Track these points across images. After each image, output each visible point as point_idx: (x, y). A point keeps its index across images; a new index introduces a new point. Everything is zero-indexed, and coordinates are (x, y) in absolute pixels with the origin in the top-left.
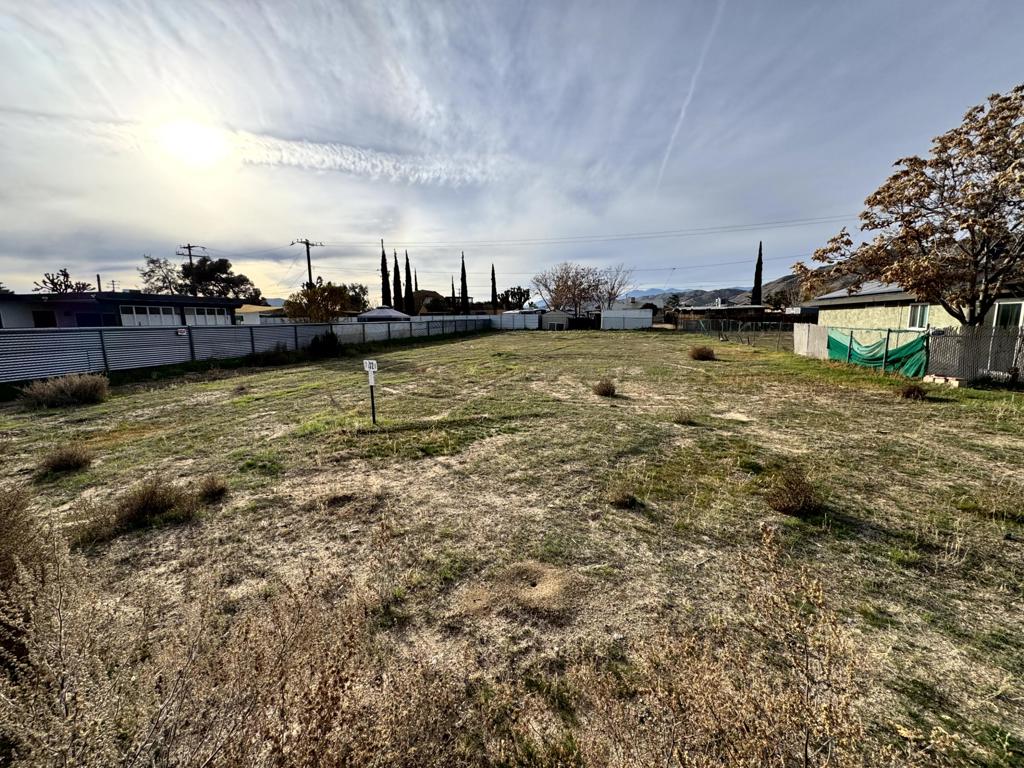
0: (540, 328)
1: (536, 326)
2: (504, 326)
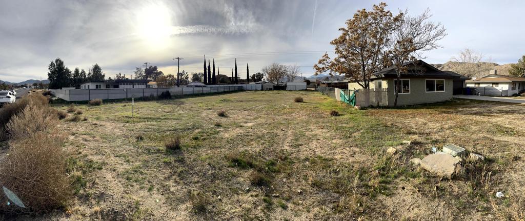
0: (262, 90)
1: (261, 89)
2: (248, 89)
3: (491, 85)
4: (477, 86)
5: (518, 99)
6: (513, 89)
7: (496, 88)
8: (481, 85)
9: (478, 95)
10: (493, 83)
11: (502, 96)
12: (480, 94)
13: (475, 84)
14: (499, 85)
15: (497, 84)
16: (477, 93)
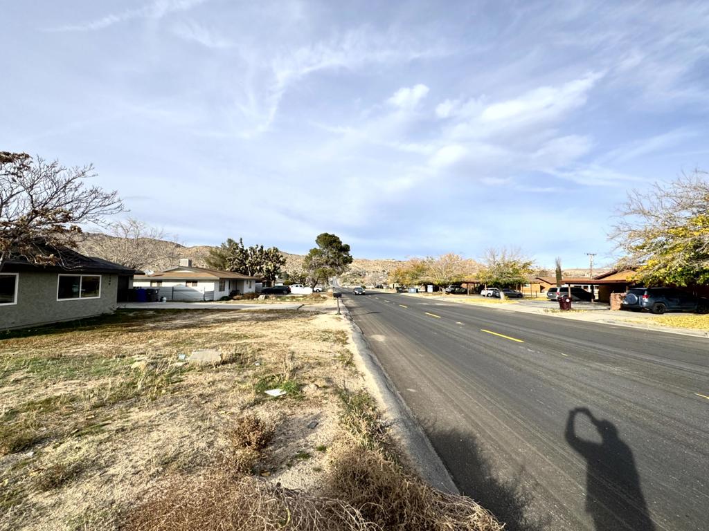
3: (184, 284)
4: (155, 285)
5: (231, 304)
6: (222, 289)
7: (194, 288)
8: (164, 285)
9: (161, 300)
10: (188, 281)
11: (205, 301)
12: (165, 298)
13: (152, 281)
14: (198, 283)
15: (195, 282)
16: (159, 298)
